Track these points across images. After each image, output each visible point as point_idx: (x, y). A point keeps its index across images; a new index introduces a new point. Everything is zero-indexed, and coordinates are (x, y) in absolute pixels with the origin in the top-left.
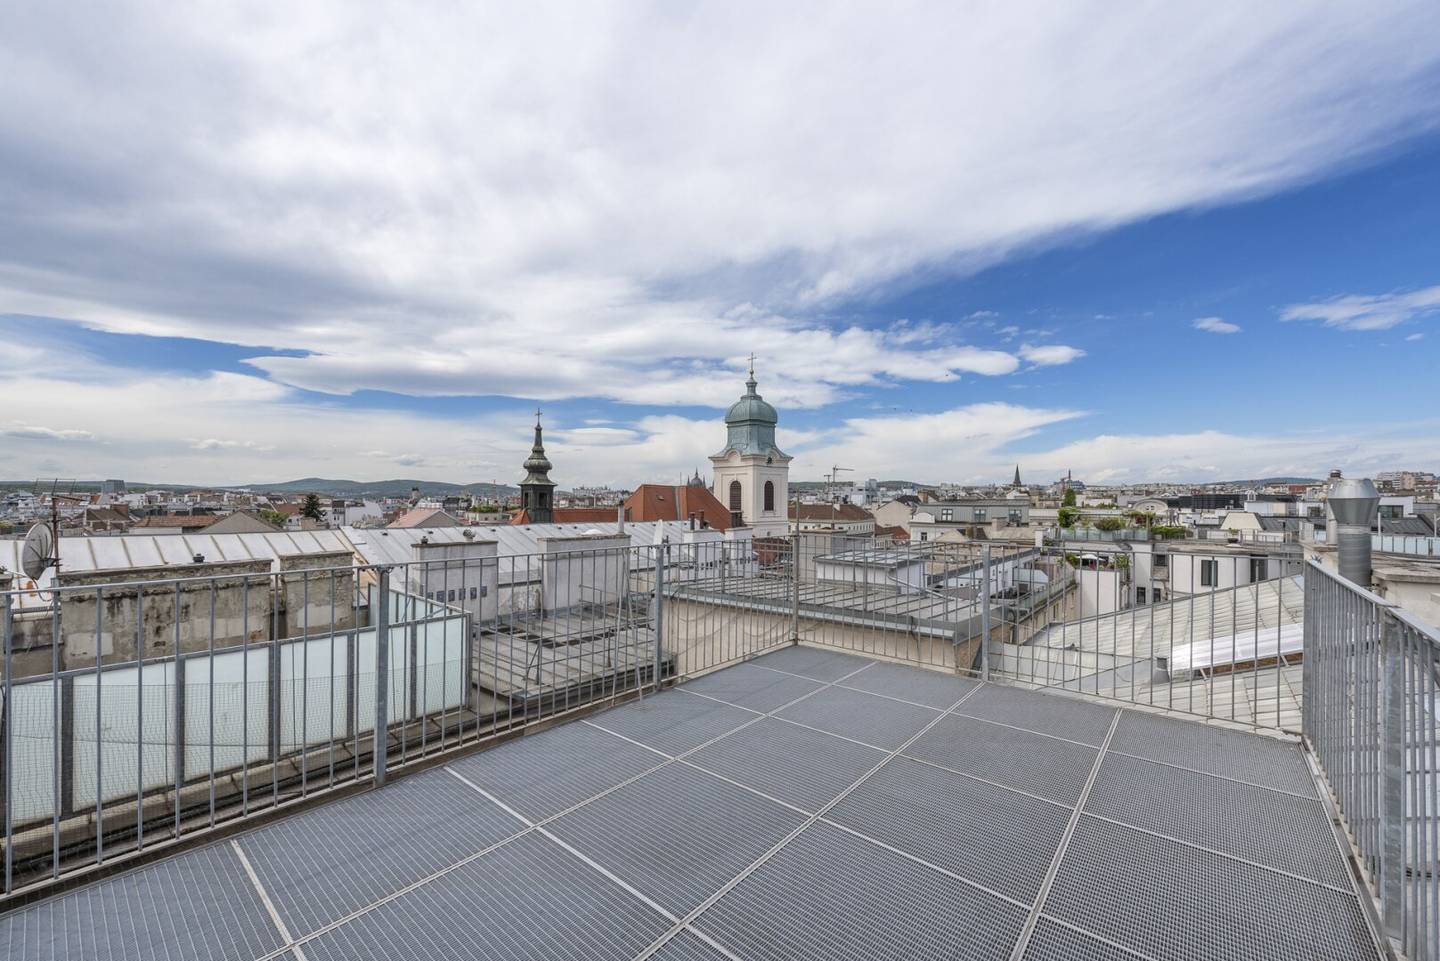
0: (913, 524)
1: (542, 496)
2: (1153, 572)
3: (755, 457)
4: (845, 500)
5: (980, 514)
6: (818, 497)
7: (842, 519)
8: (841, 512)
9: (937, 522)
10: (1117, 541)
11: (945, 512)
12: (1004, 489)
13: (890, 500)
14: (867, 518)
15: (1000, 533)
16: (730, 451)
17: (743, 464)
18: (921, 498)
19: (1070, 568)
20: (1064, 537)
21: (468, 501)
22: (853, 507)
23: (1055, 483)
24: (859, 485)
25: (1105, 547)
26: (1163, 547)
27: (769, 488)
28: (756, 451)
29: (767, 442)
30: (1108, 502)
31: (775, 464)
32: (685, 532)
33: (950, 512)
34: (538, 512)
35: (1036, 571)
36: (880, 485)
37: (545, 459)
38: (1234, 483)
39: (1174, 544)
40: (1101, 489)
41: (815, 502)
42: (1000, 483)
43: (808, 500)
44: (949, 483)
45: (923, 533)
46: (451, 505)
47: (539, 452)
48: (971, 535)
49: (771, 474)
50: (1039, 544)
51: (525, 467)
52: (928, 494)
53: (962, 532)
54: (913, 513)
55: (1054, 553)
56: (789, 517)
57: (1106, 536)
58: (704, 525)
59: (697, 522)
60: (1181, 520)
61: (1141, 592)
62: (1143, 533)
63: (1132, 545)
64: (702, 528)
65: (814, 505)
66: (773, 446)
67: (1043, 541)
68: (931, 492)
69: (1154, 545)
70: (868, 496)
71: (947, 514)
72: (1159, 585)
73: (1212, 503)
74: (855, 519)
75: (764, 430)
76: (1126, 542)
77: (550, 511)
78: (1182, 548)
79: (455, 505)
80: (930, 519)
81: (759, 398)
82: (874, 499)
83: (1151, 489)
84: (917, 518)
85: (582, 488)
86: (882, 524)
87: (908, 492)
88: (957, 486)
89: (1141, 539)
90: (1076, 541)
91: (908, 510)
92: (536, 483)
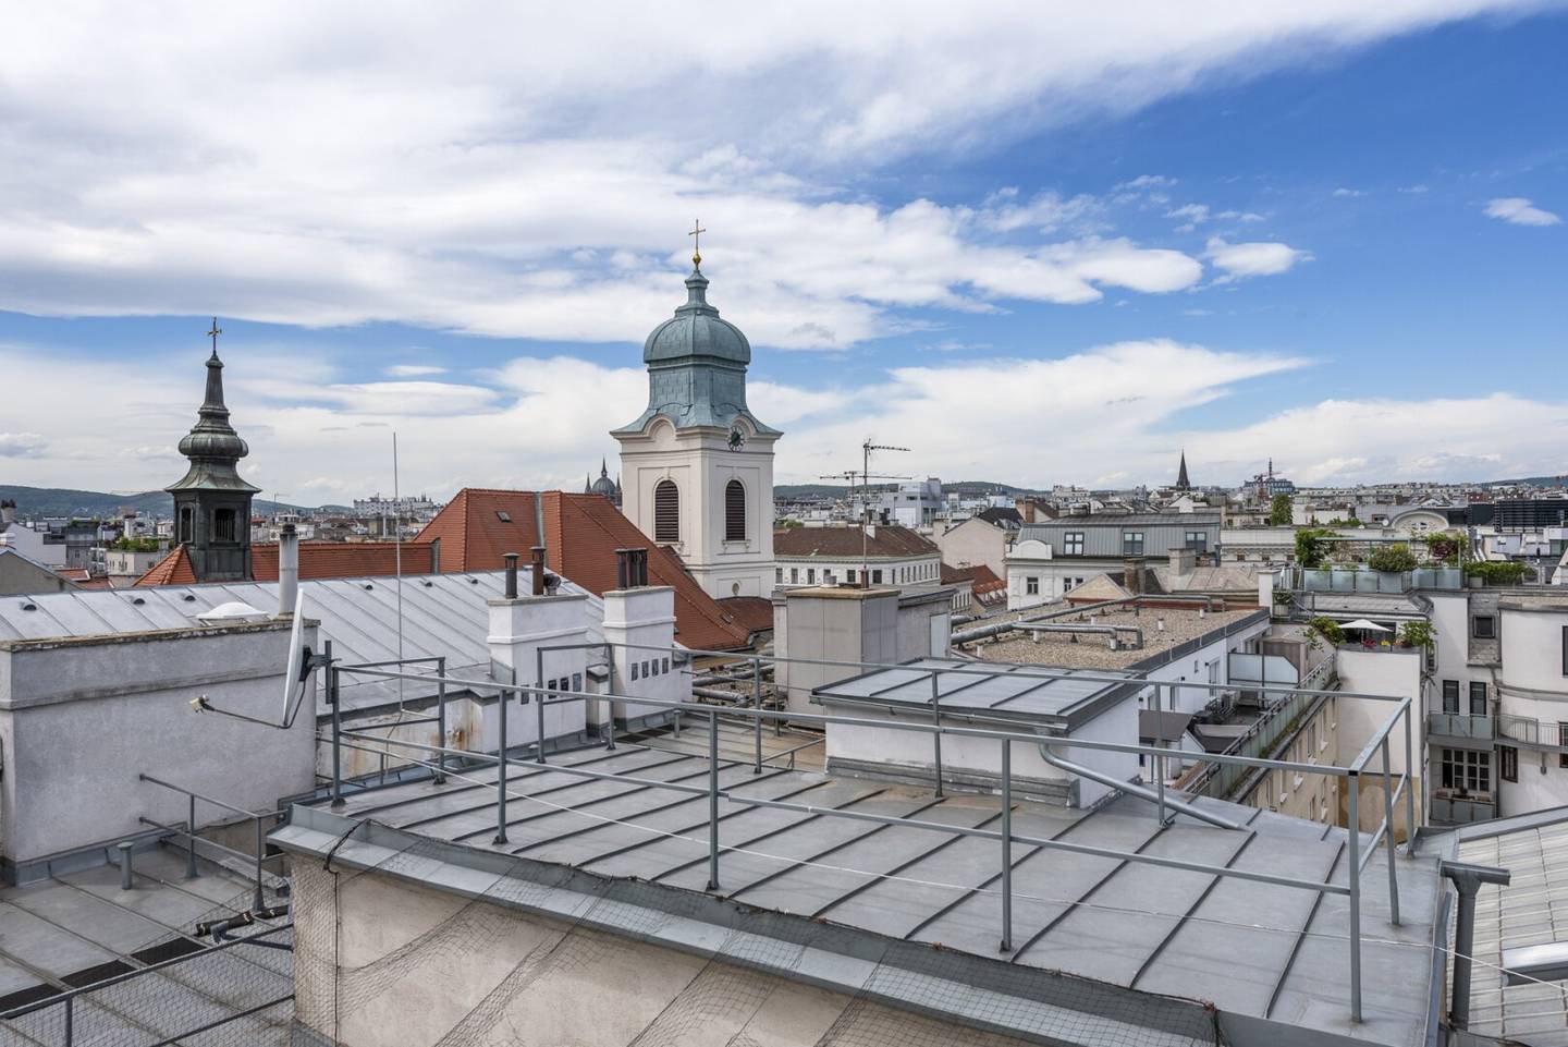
0: (1010, 563)
1: (224, 515)
2: (1471, 651)
3: (705, 432)
4: (883, 517)
5: (1133, 542)
6: (835, 511)
7: (879, 554)
8: (877, 540)
9: (1056, 557)
10: (1409, 592)
11: (1070, 538)
12: (1163, 494)
13: (968, 516)
14: (926, 552)
15: (1187, 578)
16: (655, 420)
17: (679, 446)
18: (1022, 511)
19: (1328, 648)
20: (1311, 584)
21: (118, 527)
22: (899, 530)
23: (1248, 484)
24: (909, 490)
25: (1389, 604)
26: (1488, 601)
27: (735, 495)
28: (707, 419)
29: (730, 402)
30: (1344, 516)
31: (746, 447)
32: (492, 604)
33: (1079, 538)
34: (212, 552)
35: (1269, 660)
36: (947, 489)
37: (232, 433)
38: (1532, 481)
39: (1507, 596)
40: (1325, 493)
41: (828, 522)
42: (1154, 485)
43: (816, 519)
44: (1067, 485)
45: (1029, 579)
46: (81, 538)
47: (215, 414)
48: (1134, 584)
49: (739, 467)
50: (1266, 600)
51: (183, 450)
52: (1035, 505)
53: (1118, 579)
54: (1012, 541)
55: (1296, 620)
56: (777, 551)
57: (1388, 584)
58: (544, 584)
59: (525, 579)
60: (1488, 548)
61: (1450, 689)
62: (1450, 575)
63: (1432, 599)
64: (538, 591)
65: (825, 528)
66: (742, 410)
67: (1275, 595)
68: (1038, 501)
69: (1469, 600)
70: (926, 510)
71: (1074, 542)
72: (1484, 677)
73: (1531, 515)
74: (903, 553)
75: (722, 378)
76: (1421, 593)
77: (245, 548)
78: (1527, 603)
79: (91, 538)
80: (1044, 552)
81: (713, 312)
82: (938, 515)
83: (1405, 493)
84: (1019, 551)
85: (374, 500)
86: (952, 561)
87: (998, 501)
88: (1081, 490)
89: (1450, 587)
90: (1332, 592)
91: (1000, 534)
92: (211, 486)
